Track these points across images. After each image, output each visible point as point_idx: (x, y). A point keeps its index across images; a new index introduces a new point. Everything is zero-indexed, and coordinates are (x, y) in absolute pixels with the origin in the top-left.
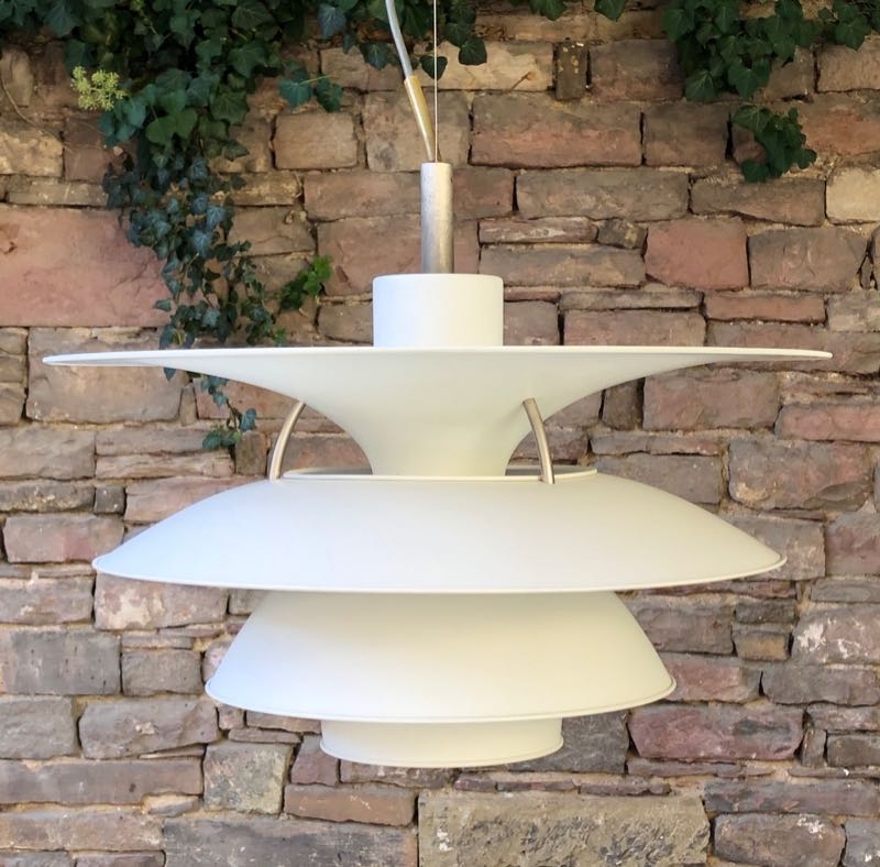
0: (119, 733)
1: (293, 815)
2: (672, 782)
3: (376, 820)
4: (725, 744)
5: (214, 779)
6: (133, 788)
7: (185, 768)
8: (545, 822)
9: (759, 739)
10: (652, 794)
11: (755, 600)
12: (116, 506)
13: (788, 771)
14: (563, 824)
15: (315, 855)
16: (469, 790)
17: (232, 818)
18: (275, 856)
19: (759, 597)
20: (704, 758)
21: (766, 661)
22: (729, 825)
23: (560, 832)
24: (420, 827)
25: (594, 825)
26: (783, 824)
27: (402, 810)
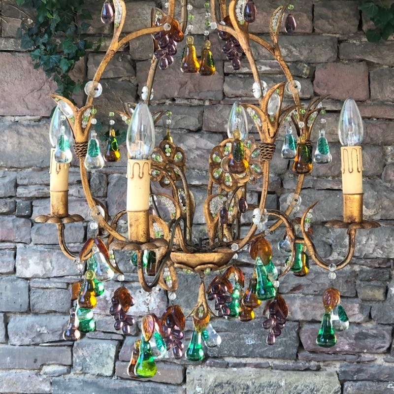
0: (29, 332)
1: (120, 377)
2: (321, 364)
3: (164, 381)
4: (350, 344)
5: (79, 357)
6: (35, 361)
7: (63, 351)
8: (253, 384)
9: (369, 342)
10: (311, 370)
11: (368, 268)
12: (27, 212)
13: (384, 359)
14: (263, 385)
16: (213, 366)
17: (88, 377)
19: (370, 267)
20: (338, 352)
21: (374, 301)
22: (351, 387)
23: (261, 389)
24: (187, 384)
25: (279, 385)
26: (380, 387)
27: (178, 376)
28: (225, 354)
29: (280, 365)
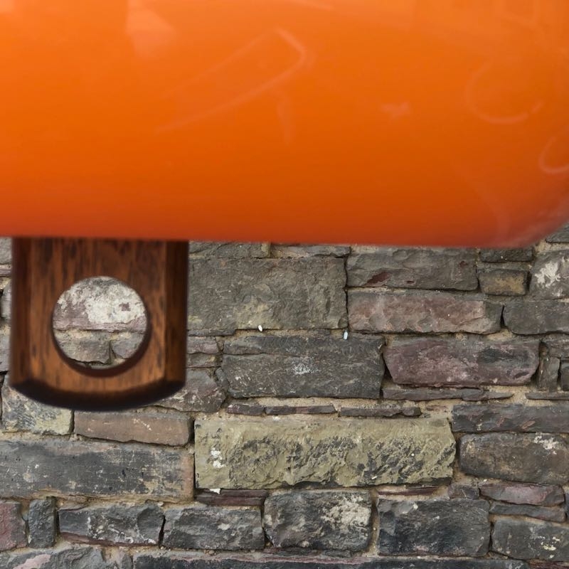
1: (83, 436)
2: (422, 406)
3: (157, 440)
4: (470, 370)
5: (11, 403)
8: (308, 442)
9: (500, 366)
10: (405, 416)
13: (526, 394)
14: (325, 443)
15: (102, 471)
16: (239, 414)
17: (28, 438)
18: (66, 472)
20: (452, 384)
21: (508, 296)
22: (473, 443)
23: (322, 451)
24: (196, 446)
25: (352, 443)
26: (521, 441)
27: (181, 431)
28: (260, 392)
29: (353, 409)
